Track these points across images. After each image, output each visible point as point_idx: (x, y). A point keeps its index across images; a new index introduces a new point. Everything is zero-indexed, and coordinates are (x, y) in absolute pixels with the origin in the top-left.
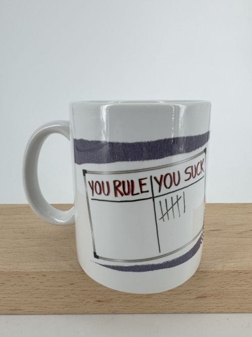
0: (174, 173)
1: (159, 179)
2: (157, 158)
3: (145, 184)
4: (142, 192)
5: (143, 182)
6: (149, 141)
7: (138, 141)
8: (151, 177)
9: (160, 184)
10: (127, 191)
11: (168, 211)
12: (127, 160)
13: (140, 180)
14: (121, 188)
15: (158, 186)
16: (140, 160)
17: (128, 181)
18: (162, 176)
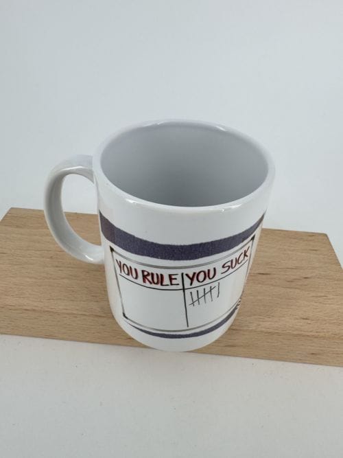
0: (209, 271)
1: (191, 276)
2: (190, 259)
3: (176, 279)
4: (172, 284)
5: (173, 277)
6: (182, 244)
7: (170, 243)
8: (182, 274)
9: (192, 279)
10: (156, 280)
11: (199, 298)
12: (157, 257)
13: (170, 276)
14: (150, 278)
15: (190, 281)
16: (171, 259)
17: (157, 275)
18: (194, 273)
